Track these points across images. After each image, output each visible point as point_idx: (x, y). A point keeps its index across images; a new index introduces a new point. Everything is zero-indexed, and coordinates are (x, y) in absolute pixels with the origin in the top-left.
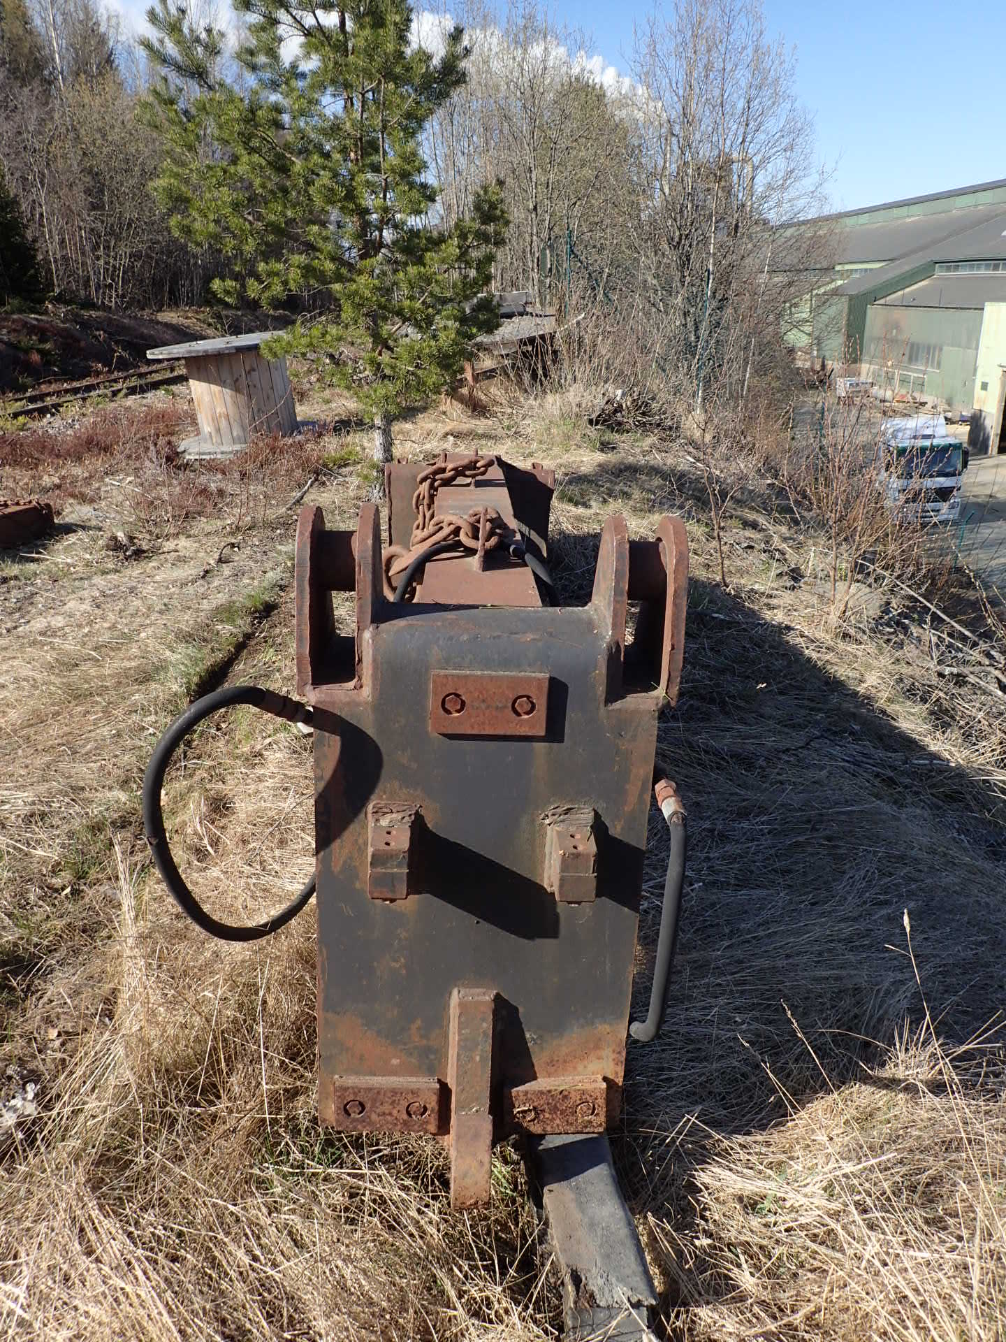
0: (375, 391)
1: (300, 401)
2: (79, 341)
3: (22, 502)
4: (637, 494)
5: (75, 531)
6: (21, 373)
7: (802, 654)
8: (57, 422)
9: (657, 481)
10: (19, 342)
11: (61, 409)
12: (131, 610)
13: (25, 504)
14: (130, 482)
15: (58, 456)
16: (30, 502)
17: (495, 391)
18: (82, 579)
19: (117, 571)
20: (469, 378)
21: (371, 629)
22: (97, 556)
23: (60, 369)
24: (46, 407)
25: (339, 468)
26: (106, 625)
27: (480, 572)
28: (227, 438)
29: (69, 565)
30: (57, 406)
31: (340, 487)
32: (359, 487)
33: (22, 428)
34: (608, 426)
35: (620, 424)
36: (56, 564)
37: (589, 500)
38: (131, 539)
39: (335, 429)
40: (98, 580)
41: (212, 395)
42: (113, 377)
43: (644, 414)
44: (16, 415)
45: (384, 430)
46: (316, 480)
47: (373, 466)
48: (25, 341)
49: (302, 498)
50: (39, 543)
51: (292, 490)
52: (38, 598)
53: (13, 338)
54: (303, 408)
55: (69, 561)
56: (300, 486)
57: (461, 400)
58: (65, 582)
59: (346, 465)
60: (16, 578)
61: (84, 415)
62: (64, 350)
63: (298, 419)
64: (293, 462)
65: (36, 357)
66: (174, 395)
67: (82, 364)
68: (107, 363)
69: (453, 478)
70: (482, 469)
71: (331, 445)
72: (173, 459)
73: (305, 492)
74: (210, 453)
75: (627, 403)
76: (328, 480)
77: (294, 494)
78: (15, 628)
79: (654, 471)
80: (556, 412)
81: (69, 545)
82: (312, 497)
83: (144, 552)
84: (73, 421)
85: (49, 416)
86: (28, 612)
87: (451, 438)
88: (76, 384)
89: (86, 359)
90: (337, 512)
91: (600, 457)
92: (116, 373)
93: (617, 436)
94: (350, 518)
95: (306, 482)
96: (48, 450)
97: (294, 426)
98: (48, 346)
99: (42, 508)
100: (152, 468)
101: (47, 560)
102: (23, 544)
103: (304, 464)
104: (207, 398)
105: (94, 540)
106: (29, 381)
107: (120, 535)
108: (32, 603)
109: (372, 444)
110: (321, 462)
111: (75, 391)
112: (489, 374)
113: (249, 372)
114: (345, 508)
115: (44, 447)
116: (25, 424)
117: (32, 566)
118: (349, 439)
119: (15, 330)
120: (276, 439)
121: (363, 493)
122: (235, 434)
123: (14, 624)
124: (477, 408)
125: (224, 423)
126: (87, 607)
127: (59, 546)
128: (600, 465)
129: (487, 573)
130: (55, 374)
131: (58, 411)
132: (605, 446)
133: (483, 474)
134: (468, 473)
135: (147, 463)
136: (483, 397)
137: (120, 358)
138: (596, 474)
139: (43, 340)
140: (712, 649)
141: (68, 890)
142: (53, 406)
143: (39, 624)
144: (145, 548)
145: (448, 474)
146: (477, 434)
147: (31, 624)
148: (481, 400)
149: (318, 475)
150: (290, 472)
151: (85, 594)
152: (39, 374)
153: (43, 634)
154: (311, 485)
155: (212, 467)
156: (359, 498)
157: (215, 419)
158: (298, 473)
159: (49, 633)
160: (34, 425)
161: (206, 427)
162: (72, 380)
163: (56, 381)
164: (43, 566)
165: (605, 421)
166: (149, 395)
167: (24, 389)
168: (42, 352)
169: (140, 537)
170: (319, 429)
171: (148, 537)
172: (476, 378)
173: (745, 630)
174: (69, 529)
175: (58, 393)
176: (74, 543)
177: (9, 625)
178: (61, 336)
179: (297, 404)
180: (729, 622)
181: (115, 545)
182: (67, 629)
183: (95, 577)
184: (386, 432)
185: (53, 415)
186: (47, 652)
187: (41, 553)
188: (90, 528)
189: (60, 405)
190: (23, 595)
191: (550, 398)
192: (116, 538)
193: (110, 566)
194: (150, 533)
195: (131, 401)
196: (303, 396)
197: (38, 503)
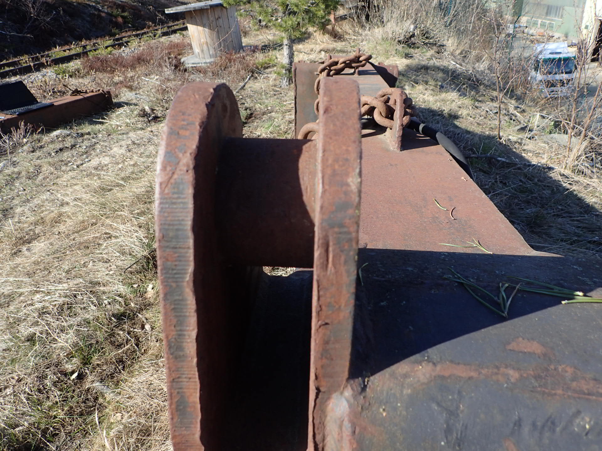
0: (286, 22)
1: (245, 36)
2: (140, 11)
3: (94, 90)
4: (432, 82)
5: (123, 106)
6: (113, 27)
7: (561, 186)
8: (127, 50)
9: (441, 75)
10: (112, 12)
11: (129, 44)
12: (147, 153)
13: (96, 92)
14: (157, 79)
15: (124, 67)
16: (99, 90)
17: (346, 27)
18: (123, 134)
19: (143, 129)
20: (333, 20)
21: (348, 393)
22: (133, 120)
23: (131, 25)
24: (123, 43)
25: (264, 69)
26: (132, 163)
27: (398, 151)
28: (207, 56)
29: (118, 126)
30: (127, 42)
31: (265, 80)
32: (275, 80)
33: (110, 53)
34: (408, 45)
35: (414, 44)
36: (111, 125)
37: (405, 85)
38: (153, 110)
39: (262, 49)
40: (132, 135)
41: (199, 32)
42: (156, 28)
43: (427, 38)
44: (107, 47)
45: (289, 46)
46: (252, 76)
47: (283, 67)
48: (115, 12)
49: (244, 86)
50: (104, 113)
51: (239, 82)
52: (98, 146)
53: (110, 11)
54: (246, 39)
55: (118, 123)
56: (244, 79)
57: (328, 32)
58: (114, 136)
59: (267, 68)
60: (89, 134)
61: (139, 46)
62: (134, 16)
63: (243, 45)
64: (240, 67)
65: (120, 20)
66: (183, 35)
67: (142, 22)
68: (154, 22)
69: (343, 69)
70: (364, 62)
71: (260, 57)
72: (178, 66)
73: (246, 83)
74: (198, 63)
75: (417, 32)
76: (259, 76)
77: (241, 84)
78: (82, 164)
79: (437, 69)
80: (380, 37)
81: (119, 114)
82: (250, 86)
83: (159, 118)
84: (134, 49)
85: (123, 47)
86: (91, 154)
87: (323, 53)
88: (138, 32)
89: (144, 20)
90: (263, 94)
91: (406, 62)
92: (158, 26)
93: (412, 50)
94: (270, 97)
95: (247, 77)
96: (120, 63)
97: (241, 47)
98: (126, 14)
99: (105, 94)
100: (168, 72)
101: (107, 123)
102: (95, 114)
103: (246, 68)
104: (196, 34)
105: (132, 111)
106: (117, 31)
107: (147, 108)
108: (94, 149)
109: (282, 57)
110: (255, 66)
111: (137, 35)
112: (343, 18)
113: (217, 19)
114: (268, 91)
115: (117, 62)
116: (111, 51)
117: (98, 127)
118: (270, 53)
119: (110, 7)
120: (231, 54)
121: (278, 82)
122: (211, 53)
123: (81, 162)
124: (336, 36)
125: (205, 47)
126: (123, 151)
127: (114, 115)
128: (407, 66)
129: (405, 152)
130: (129, 27)
131: (128, 45)
132: (407, 56)
133: (363, 66)
134: (353, 65)
135: (166, 69)
136: (340, 30)
137: (160, 19)
138: (405, 71)
139: (123, 11)
140: (501, 182)
141: (75, 375)
142: (125, 42)
143: (95, 162)
144: (159, 115)
145: (339, 66)
146: (337, 51)
147: (91, 162)
148: (338, 32)
149: (253, 73)
150: (238, 71)
151: (123, 143)
152: (121, 28)
153: (96, 169)
154: (249, 79)
155: (198, 70)
156: (275, 86)
157: (201, 45)
158: (242, 72)
159: (99, 168)
160: (115, 52)
161: (197, 50)
162: (137, 30)
163: (129, 31)
164: (104, 127)
165: (406, 42)
166: (172, 36)
167: (114, 35)
168: (123, 17)
169: (157, 109)
170: (254, 49)
171: (161, 109)
172: (336, 19)
173: (519, 168)
174: (120, 105)
175: (129, 36)
176: (121, 113)
177: (79, 162)
178: (132, 9)
179: (243, 38)
180: (508, 163)
181: (144, 114)
182: (110, 166)
183: (130, 133)
184: (290, 48)
185: (125, 46)
186: (96, 180)
187: (104, 119)
188: (131, 104)
189: (129, 42)
190: (90, 144)
191: (376, 30)
192: (144, 110)
193: (140, 126)
194: (163, 107)
195: (163, 39)
196: (246, 34)
197: (103, 91)
